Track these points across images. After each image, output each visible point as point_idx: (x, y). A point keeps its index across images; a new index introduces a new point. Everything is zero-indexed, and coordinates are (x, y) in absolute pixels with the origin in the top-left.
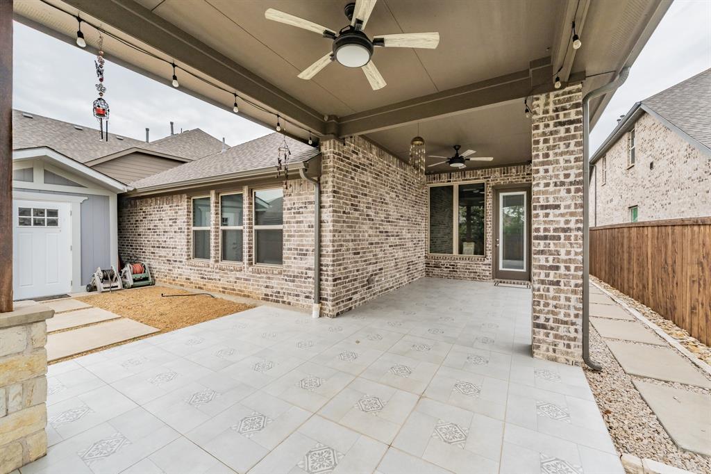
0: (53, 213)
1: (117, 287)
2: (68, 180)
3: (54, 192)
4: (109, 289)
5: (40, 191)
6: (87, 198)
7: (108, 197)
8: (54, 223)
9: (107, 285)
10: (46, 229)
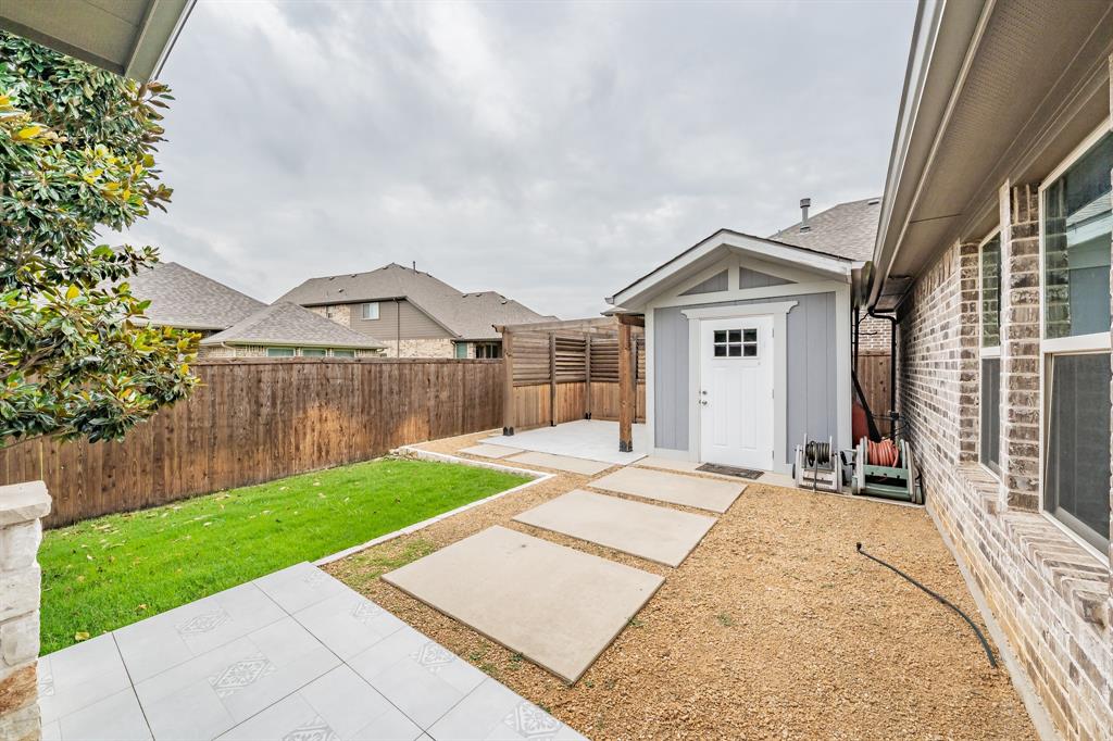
0: (751, 335)
1: (830, 483)
2: (770, 276)
3: (752, 301)
4: (812, 484)
5: (735, 302)
6: (795, 303)
7: (834, 292)
8: (751, 351)
9: (812, 476)
10: (743, 360)
